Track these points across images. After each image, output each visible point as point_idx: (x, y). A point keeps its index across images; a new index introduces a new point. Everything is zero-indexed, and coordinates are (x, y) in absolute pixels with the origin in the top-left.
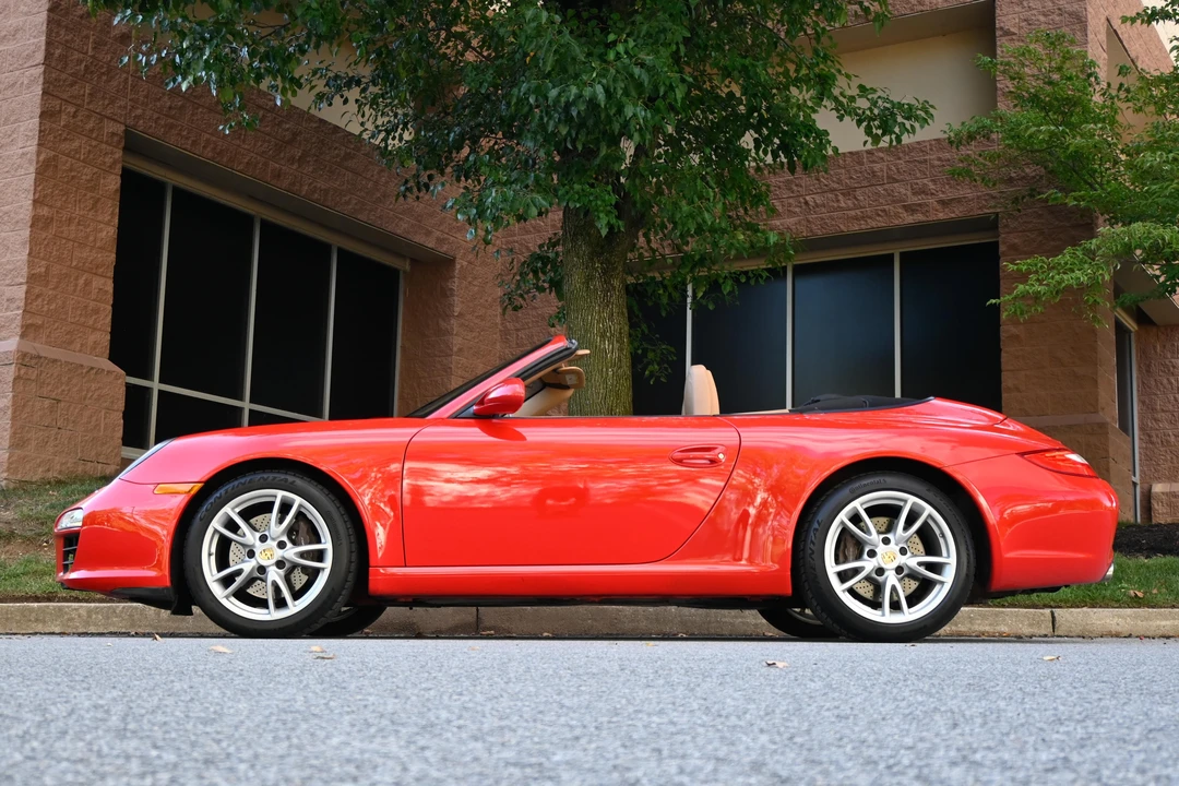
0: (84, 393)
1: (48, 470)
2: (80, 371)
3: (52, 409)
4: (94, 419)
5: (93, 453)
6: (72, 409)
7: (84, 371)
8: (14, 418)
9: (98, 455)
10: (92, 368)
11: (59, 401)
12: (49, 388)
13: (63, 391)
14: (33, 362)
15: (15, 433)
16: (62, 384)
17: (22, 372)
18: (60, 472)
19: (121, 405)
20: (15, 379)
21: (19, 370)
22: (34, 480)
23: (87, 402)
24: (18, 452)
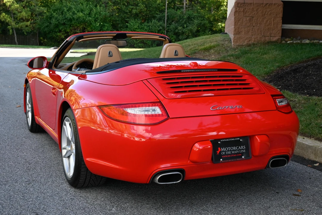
0: (264, 13)
1: (250, 41)
2: (262, 6)
3: (250, 20)
4: (268, 21)
5: (268, 34)
6: (258, 20)
7: (264, 5)
8: (235, 25)
9: (271, 34)
10: (267, 4)
11: (253, 17)
12: (249, 13)
13: (255, 13)
14: (242, 5)
15: (235, 30)
16: (254, 11)
17: (237, 9)
18: (254, 41)
19: (281, 15)
20: (235, 12)
21: (236, 9)
22: (244, 44)
23: (266, 16)
24: (237, 36)
